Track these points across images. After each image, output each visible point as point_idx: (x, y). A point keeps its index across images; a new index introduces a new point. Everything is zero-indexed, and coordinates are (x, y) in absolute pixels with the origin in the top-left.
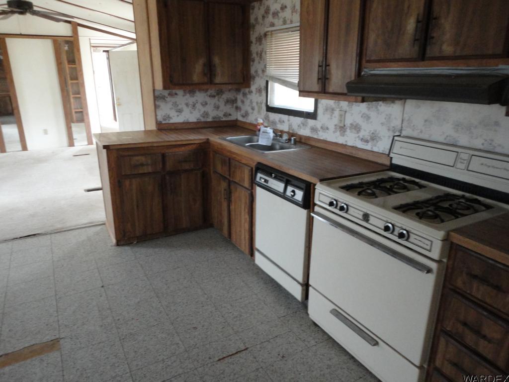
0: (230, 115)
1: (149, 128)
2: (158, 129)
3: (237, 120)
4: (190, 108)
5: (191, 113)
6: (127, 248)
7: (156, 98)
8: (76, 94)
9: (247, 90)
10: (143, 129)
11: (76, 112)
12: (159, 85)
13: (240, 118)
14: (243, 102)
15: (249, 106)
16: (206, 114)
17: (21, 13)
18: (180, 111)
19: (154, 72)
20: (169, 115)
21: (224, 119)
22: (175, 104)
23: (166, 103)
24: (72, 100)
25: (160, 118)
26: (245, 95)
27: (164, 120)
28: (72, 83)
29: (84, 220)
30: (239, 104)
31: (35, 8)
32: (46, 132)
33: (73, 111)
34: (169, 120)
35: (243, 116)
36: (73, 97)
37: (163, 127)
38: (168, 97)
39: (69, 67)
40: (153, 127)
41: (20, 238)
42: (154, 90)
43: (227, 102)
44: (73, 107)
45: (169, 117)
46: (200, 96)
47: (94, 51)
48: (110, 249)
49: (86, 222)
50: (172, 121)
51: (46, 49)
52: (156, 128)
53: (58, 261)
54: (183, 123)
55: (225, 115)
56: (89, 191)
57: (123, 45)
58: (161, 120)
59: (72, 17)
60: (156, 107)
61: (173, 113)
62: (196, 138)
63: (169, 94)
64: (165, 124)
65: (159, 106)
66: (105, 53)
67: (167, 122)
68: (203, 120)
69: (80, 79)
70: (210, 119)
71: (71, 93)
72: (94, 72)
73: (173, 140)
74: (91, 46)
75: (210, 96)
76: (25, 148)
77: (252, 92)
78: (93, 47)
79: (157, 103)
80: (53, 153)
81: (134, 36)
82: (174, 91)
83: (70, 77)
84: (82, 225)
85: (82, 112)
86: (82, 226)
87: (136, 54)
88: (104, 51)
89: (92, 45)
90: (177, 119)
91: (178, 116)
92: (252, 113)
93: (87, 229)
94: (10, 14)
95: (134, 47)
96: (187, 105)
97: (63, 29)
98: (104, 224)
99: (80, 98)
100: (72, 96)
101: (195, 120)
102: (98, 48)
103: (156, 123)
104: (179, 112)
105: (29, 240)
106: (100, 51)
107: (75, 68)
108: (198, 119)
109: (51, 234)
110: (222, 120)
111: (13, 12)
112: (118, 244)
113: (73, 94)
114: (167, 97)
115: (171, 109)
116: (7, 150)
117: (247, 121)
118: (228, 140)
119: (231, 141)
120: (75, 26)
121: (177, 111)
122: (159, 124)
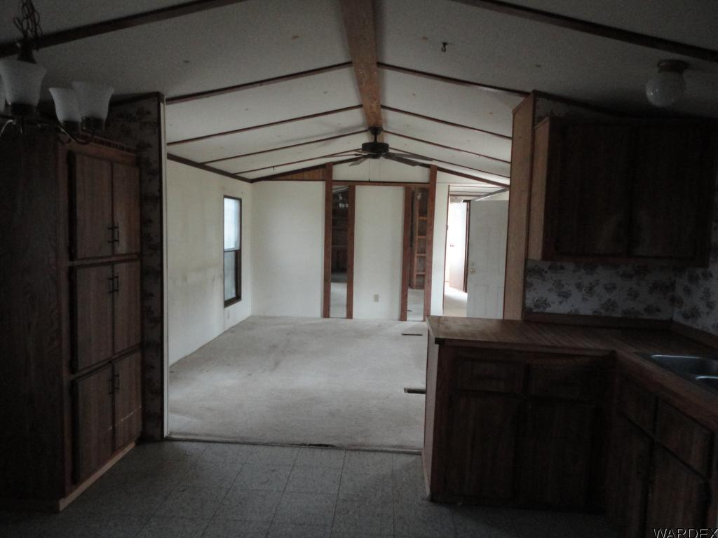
0: (658, 310)
1: (509, 317)
2: (525, 321)
3: (671, 321)
4: (584, 292)
5: (584, 299)
6: (445, 510)
7: (528, 272)
8: (422, 253)
9: (699, 271)
10: (500, 317)
11: (417, 275)
12: (536, 253)
13: (678, 318)
14: (688, 291)
15: (702, 299)
16: (611, 305)
17: (375, 157)
18: (566, 296)
19: (531, 233)
20: (545, 301)
21: (646, 316)
22: (559, 284)
23: (544, 280)
24: (416, 260)
25: (529, 303)
26: (693, 279)
27: (536, 306)
28: (419, 239)
29: (392, 440)
30: (679, 292)
31: (391, 151)
32: (376, 298)
33: (415, 274)
34: (545, 308)
35: (686, 316)
36: (418, 257)
37: (533, 319)
38: (549, 271)
39: (419, 220)
40: (516, 315)
41: (310, 445)
42: (526, 260)
43: (655, 287)
44: (415, 269)
45: (546, 303)
46: (603, 275)
47: (452, 201)
48: (420, 505)
49: (395, 443)
50: (548, 310)
51: (395, 198)
52: (522, 317)
53: (344, 500)
54: (569, 315)
55: (648, 310)
56: (410, 391)
57: (490, 194)
58: (532, 306)
59: (431, 160)
60: (526, 285)
61: (553, 298)
62: (591, 345)
63: (550, 268)
64: (536, 313)
65: (531, 285)
66: (465, 204)
67: (541, 310)
68: (604, 313)
69: (428, 236)
70: (618, 314)
71: (416, 251)
72: (447, 226)
73: (549, 344)
74: (449, 195)
75: (622, 276)
76: (350, 315)
77: (711, 275)
78: (451, 195)
79: (529, 280)
80: (379, 326)
81: (507, 182)
82: (559, 264)
83: (419, 232)
84: (388, 446)
85: (424, 276)
86: (389, 449)
87: (507, 206)
88: (465, 201)
89: (450, 193)
90: (557, 307)
91: (561, 303)
92: (708, 313)
93: (394, 455)
94: (362, 159)
95: (505, 196)
96: (579, 286)
97: (417, 175)
98: (419, 454)
99: (424, 257)
100: (416, 255)
101: (590, 313)
102: (458, 198)
103: (523, 310)
104: (564, 296)
105: (318, 451)
106: (459, 201)
107: (426, 221)
108: (595, 312)
109: (347, 450)
110: (640, 317)
111: (365, 157)
112: (433, 499)
113: (418, 253)
114: (546, 272)
115: (550, 290)
116: (331, 315)
117: (695, 326)
118: (654, 361)
119: (660, 363)
120: (434, 170)
121: (559, 295)
122: (526, 311)
